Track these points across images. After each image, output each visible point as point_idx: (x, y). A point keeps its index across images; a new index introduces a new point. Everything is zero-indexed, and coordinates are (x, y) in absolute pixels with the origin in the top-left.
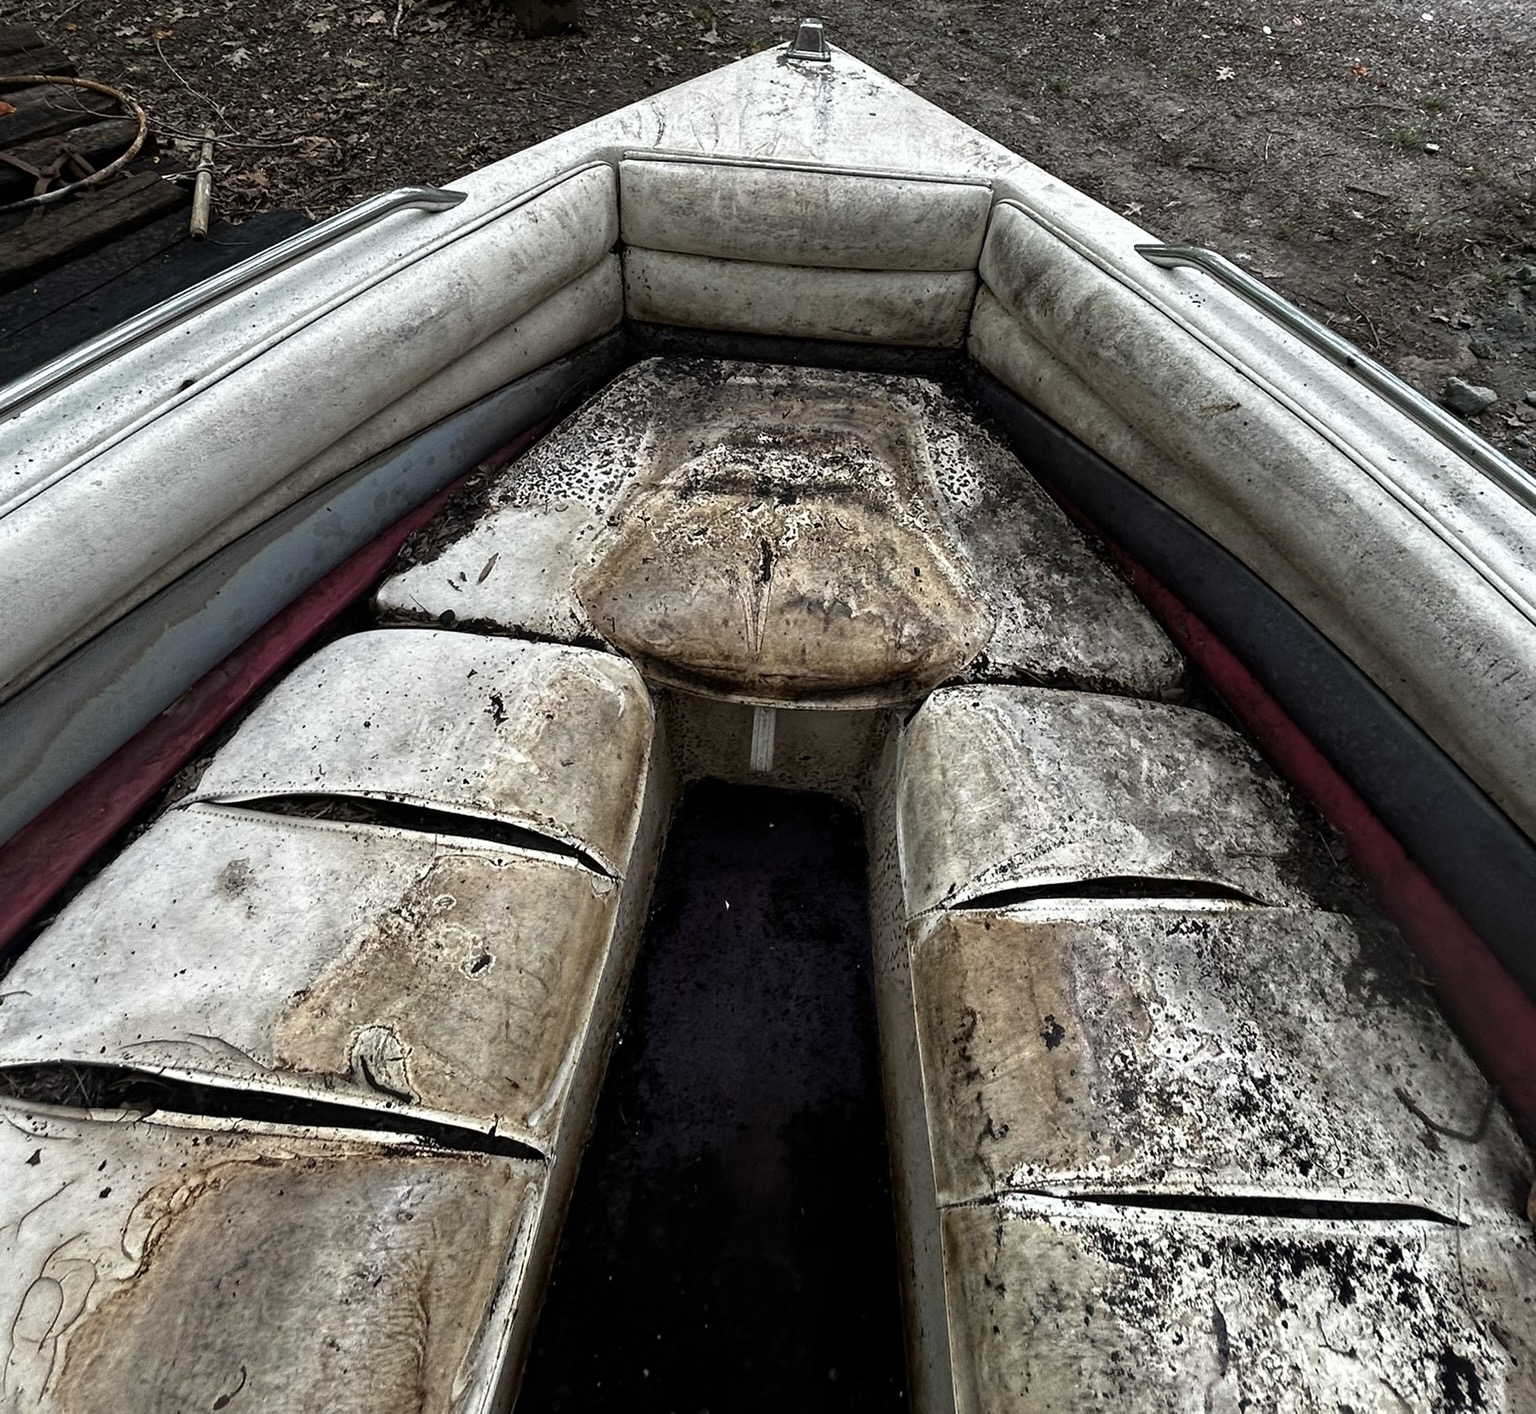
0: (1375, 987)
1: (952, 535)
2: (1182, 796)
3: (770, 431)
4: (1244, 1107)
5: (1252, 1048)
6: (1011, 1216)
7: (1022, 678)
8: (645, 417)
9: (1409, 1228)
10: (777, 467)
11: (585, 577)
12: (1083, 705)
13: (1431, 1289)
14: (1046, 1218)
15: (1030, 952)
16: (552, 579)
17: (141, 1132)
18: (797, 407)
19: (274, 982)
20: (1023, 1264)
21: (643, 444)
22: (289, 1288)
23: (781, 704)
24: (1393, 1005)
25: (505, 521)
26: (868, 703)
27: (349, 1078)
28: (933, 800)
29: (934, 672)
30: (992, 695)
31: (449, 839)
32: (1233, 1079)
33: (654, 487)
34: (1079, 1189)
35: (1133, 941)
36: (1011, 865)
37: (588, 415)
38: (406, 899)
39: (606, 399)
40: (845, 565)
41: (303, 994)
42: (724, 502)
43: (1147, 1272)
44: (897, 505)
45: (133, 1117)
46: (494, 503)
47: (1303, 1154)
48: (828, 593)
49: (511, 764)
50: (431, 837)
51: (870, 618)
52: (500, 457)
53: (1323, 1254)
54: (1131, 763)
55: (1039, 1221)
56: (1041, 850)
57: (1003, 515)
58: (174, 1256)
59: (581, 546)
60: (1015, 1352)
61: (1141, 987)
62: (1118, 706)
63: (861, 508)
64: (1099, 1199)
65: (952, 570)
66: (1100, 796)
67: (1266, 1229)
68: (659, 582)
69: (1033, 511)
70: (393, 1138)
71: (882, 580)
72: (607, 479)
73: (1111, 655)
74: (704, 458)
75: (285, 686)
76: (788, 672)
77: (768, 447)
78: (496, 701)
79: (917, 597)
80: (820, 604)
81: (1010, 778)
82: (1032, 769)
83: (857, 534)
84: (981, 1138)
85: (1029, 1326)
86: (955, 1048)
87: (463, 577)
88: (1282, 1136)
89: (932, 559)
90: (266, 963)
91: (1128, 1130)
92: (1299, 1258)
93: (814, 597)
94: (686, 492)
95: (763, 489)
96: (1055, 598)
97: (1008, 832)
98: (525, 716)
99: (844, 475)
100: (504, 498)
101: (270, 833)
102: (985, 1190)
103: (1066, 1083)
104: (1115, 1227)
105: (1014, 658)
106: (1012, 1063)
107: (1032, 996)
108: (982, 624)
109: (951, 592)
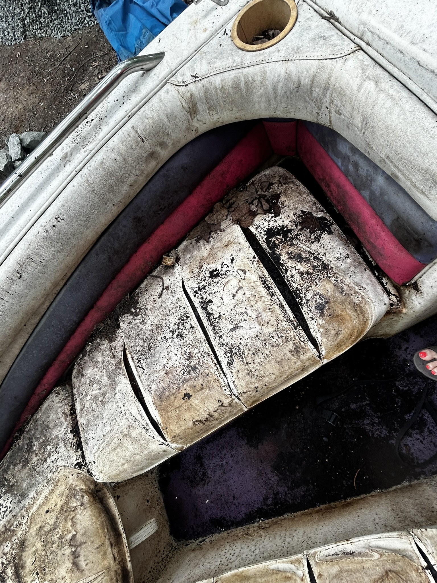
0: (136, 308)
1: (27, 502)
2: (101, 377)
4: (181, 336)
5: (165, 337)
6: (239, 391)
7: (79, 446)
12: (82, 421)
14: (234, 382)
15: (168, 412)
20: (247, 384)
23: (125, 540)
24: (138, 303)
30: (89, 458)
32: (175, 340)
34: (222, 375)
35: (151, 380)
36: (144, 428)
40: (53, 549)
43: (231, 351)
44: (19, 535)
47: (185, 318)
48: (68, 551)
51: (74, 524)
53: (205, 309)
54: (96, 397)
55: (235, 383)
56: (135, 419)
57: (13, 481)
60: (267, 379)
61: (163, 373)
62: (78, 407)
63: (24, 554)
64: (222, 369)
65: (43, 495)
66: (110, 405)
67: (206, 324)
69: (8, 467)
71: (55, 527)
73: (60, 415)
76: (109, 549)
79: (58, 507)
80: (74, 553)
81: (116, 439)
82: (110, 432)
83: (37, 550)
84: (225, 407)
85: (260, 378)
86: (206, 423)
88: (183, 324)
89: (40, 507)
91: (201, 366)
92: (209, 315)
93: (71, 557)
96: (43, 445)
97: (134, 434)
102: (237, 400)
103: (198, 387)
104: (226, 363)
105: (72, 453)
106: (201, 406)
107: (180, 406)
108: (62, 472)
109: (52, 492)
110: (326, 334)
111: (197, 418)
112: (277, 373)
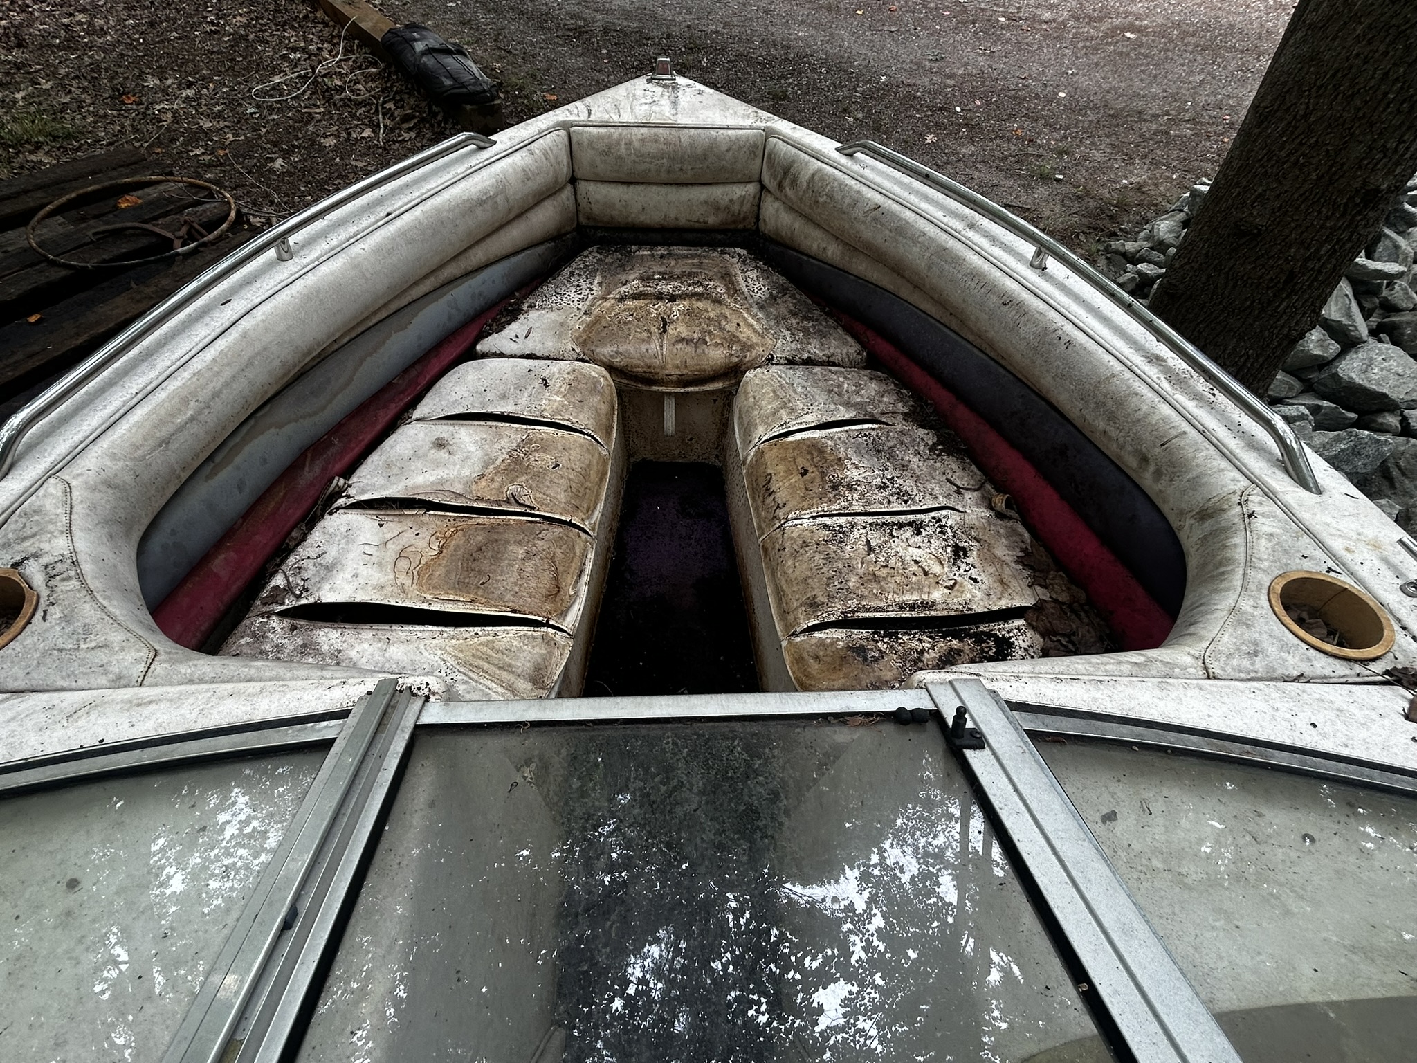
0: (941, 451)
1: (755, 310)
2: (862, 396)
3: (659, 273)
4: (883, 487)
5: (887, 470)
6: (788, 527)
7: (791, 362)
8: (595, 271)
9: (944, 512)
10: (666, 288)
11: (577, 334)
12: (817, 369)
13: (952, 528)
14: (801, 524)
15: (794, 449)
16: (560, 335)
17: (426, 518)
18: (673, 263)
19: (468, 472)
20: (792, 539)
21: (596, 282)
22: (499, 556)
23: (677, 390)
24: (948, 455)
25: (533, 315)
26: (718, 385)
27: (508, 502)
28: (750, 410)
29: (749, 364)
30: (774, 369)
31: (533, 427)
32: (879, 479)
33: (605, 298)
34: (814, 514)
35: (838, 442)
36: (785, 423)
37: (567, 271)
38: (518, 446)
39: (574, 265)
40: (703, 324)
41: (482, 476)
42: (641, 303)
43: (840, 532)
44: (727, 299)
45: (422, 512)
46: (525, 309)
47: (906, 498)
48: (695, 336)
49: (555, 401)
50: (524, 426)
51: (716, 344)
52: (523, 292)
53: (911, 524)
54: (840, 386)
55: (799, 526)
56: (799, 416)
57: (779, 301)
58: (452, 549)
59: (572, 322)
60: (789, 561)
61: (841, 455)
62: (834, 369)
63: (709, 302)
64: (822, 516)
65: (755, 323)
66: (825, 397)
67: (888, 519)
68: (612, 337)
69: (795, 299)
70: (530, 519)
71: (721, 329)
72: (581, 297)
73: (832, 351)
74: (628, 286)
75: (443, 380)
76: (679, 373)
77: (660, 280)
78: (543, 379)
79: (738, 334)
80: (692, 340)
81: (784, 395)
82: (795, 391)
83: (708, 312)
84: (775, 509)
85: (795, 553)
86: (764, 488)
87: (517, 337)
88: (898, 494)
89: (745, 319)
90: (462, 467)
91: (835, 496)
92: (901, 526)
93: (689, 337)
94: (621, 299)
95: (660, 297)
96: (806, 331)
97: (783, 413)
98: (558, 385)
99: (699, 289)
100: (530, 306)
101: (451, 428)
102: (778, 524)
103: (810, 486)
104: (828, 523)
105: (786, 354)
106: (787, 484)
107: (795, 463)
108: (771, 342)
109: (755, 331)
110: (821, 643)
111: (774, 478)
112: (793, 576)
